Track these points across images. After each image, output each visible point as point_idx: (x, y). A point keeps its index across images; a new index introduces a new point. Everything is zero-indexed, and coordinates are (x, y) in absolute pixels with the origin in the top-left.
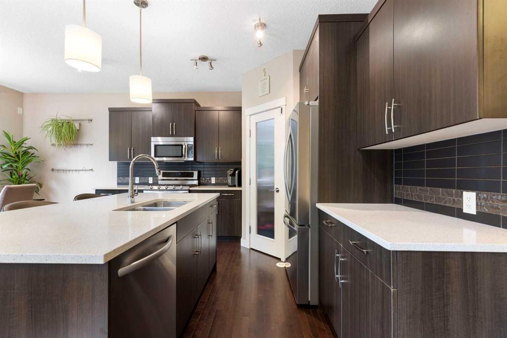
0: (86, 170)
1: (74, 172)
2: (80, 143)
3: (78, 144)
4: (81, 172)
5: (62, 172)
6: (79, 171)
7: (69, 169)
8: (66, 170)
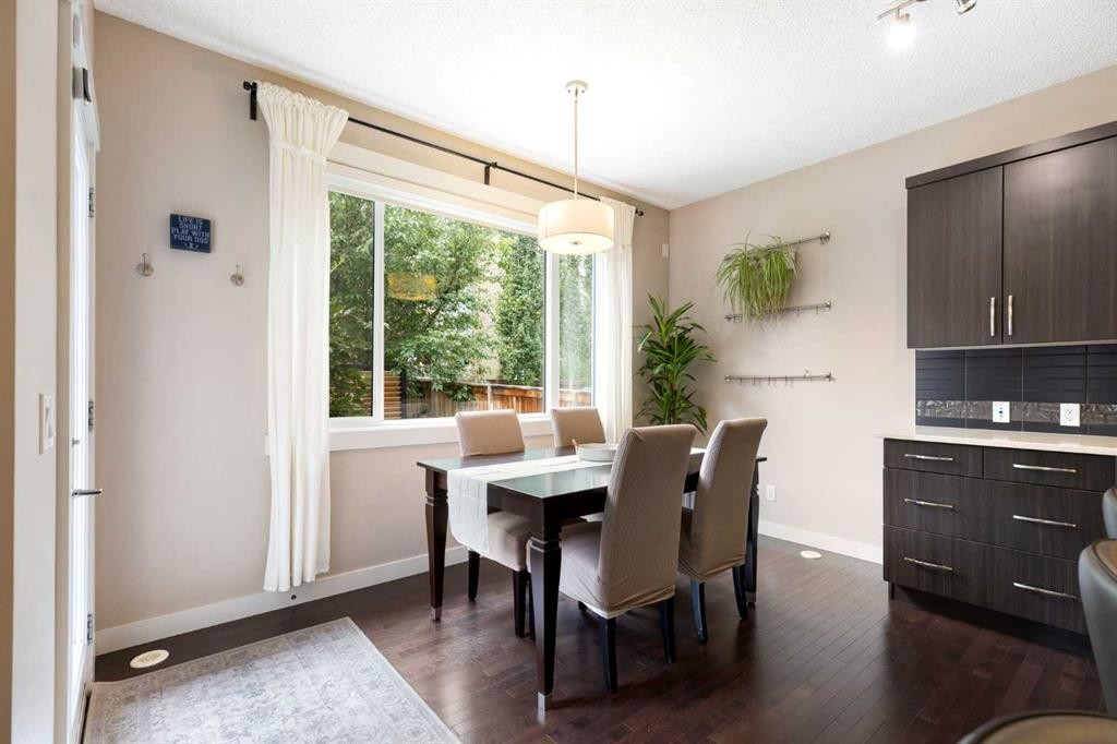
0: (811, 378)
1: (780, 384)
2: (794, 304)
3: (792, 309)
4: (797, 384)
5: (750, 384)
6: (792, 379)
7: (767, 375)
8: (760, 379)
